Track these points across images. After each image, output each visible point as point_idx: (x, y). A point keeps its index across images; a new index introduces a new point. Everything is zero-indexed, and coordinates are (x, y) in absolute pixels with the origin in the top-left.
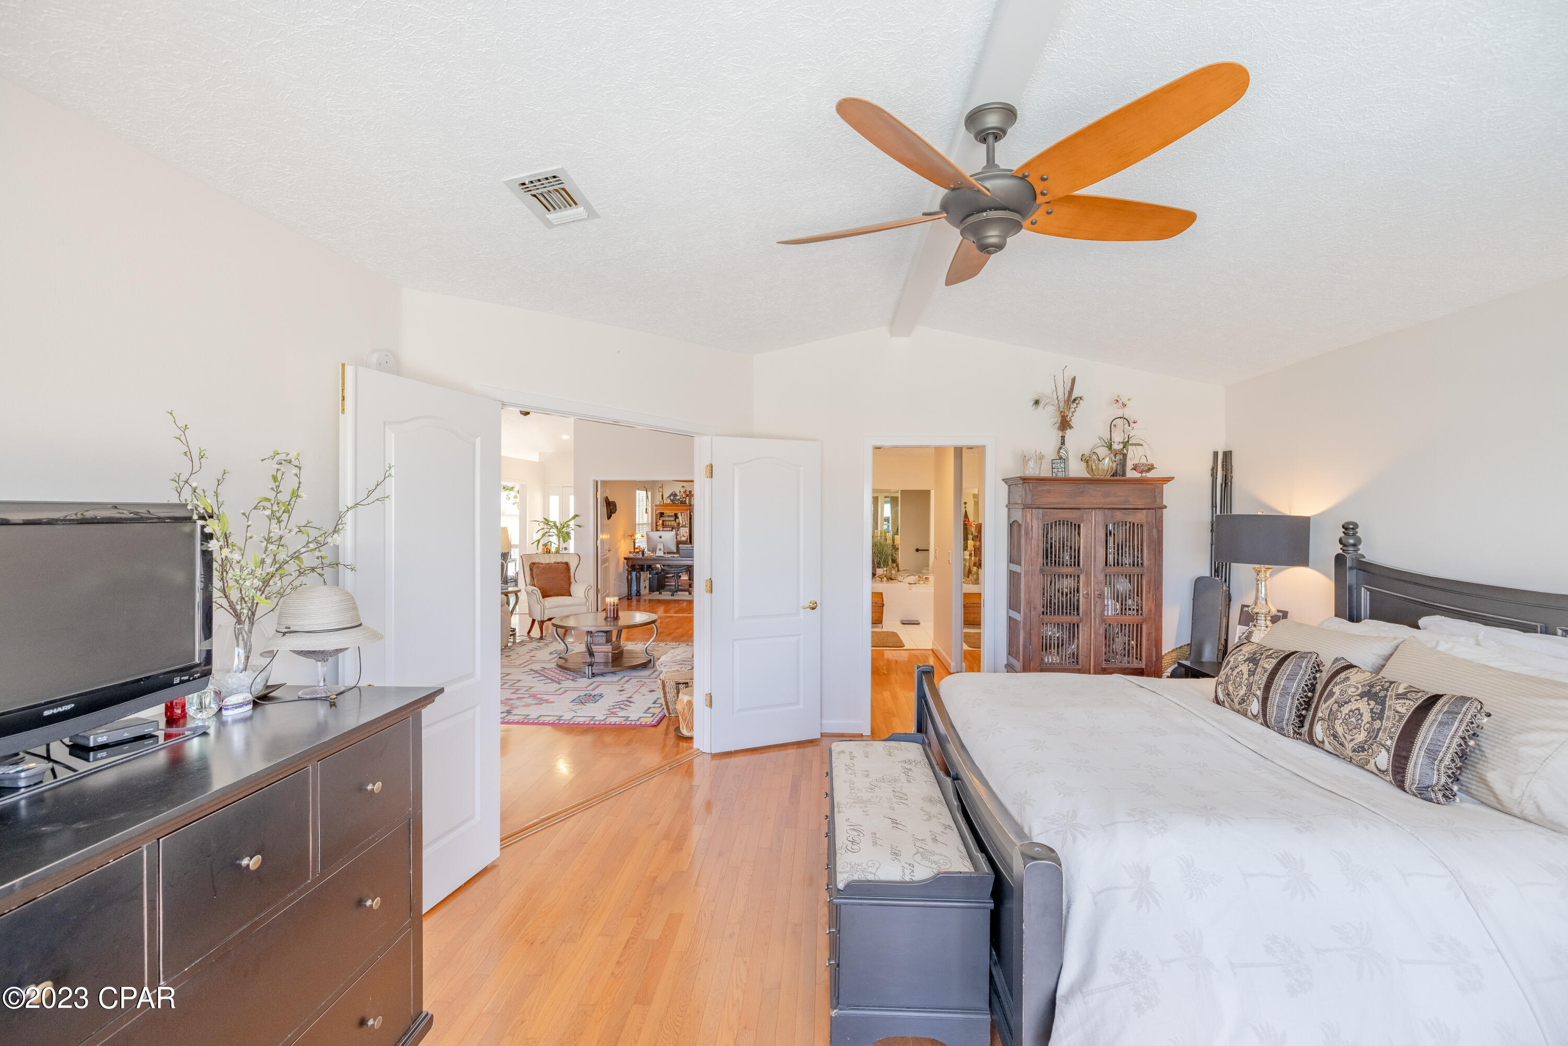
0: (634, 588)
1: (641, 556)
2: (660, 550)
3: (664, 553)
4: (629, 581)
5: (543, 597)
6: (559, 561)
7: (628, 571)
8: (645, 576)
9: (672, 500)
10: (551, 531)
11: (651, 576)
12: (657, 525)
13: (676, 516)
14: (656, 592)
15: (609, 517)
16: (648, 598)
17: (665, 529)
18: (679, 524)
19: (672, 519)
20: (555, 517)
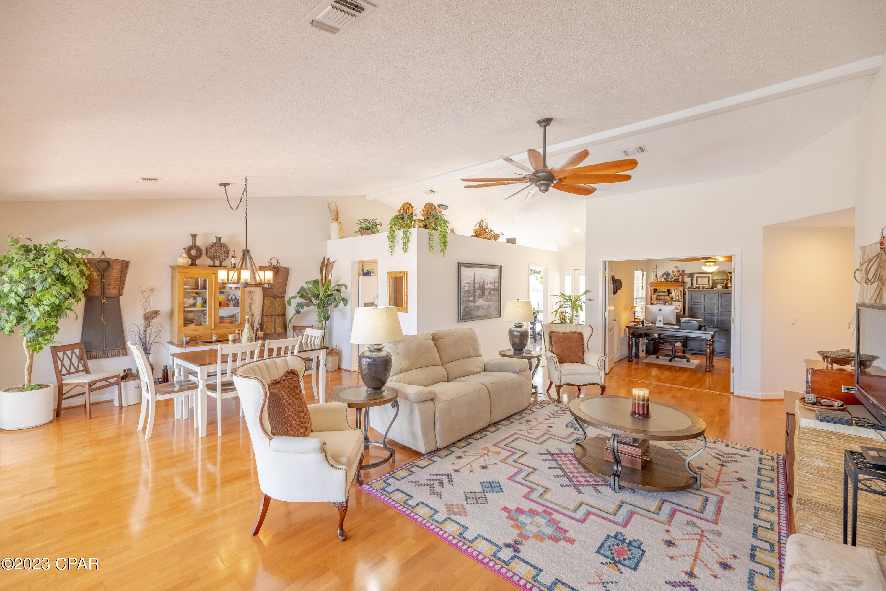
0: (634, 351)
1: (641, 326)
2: (660, 321)
3: (665, 324)
4: (630, 347)
5: (560, 363)
6: (574, 330)
7: (630, 338)
8: (643, 342)
9: (665, 279)
10: (566, 303)
11: (647, 341)
12: (651, 299)
13: (669, 293)
14: (652, 356)
15: (615, 292)
16: (646, 361)
17: (658, 302)
18: (672, 299)
19: (666, 294)
20: (568, 292)
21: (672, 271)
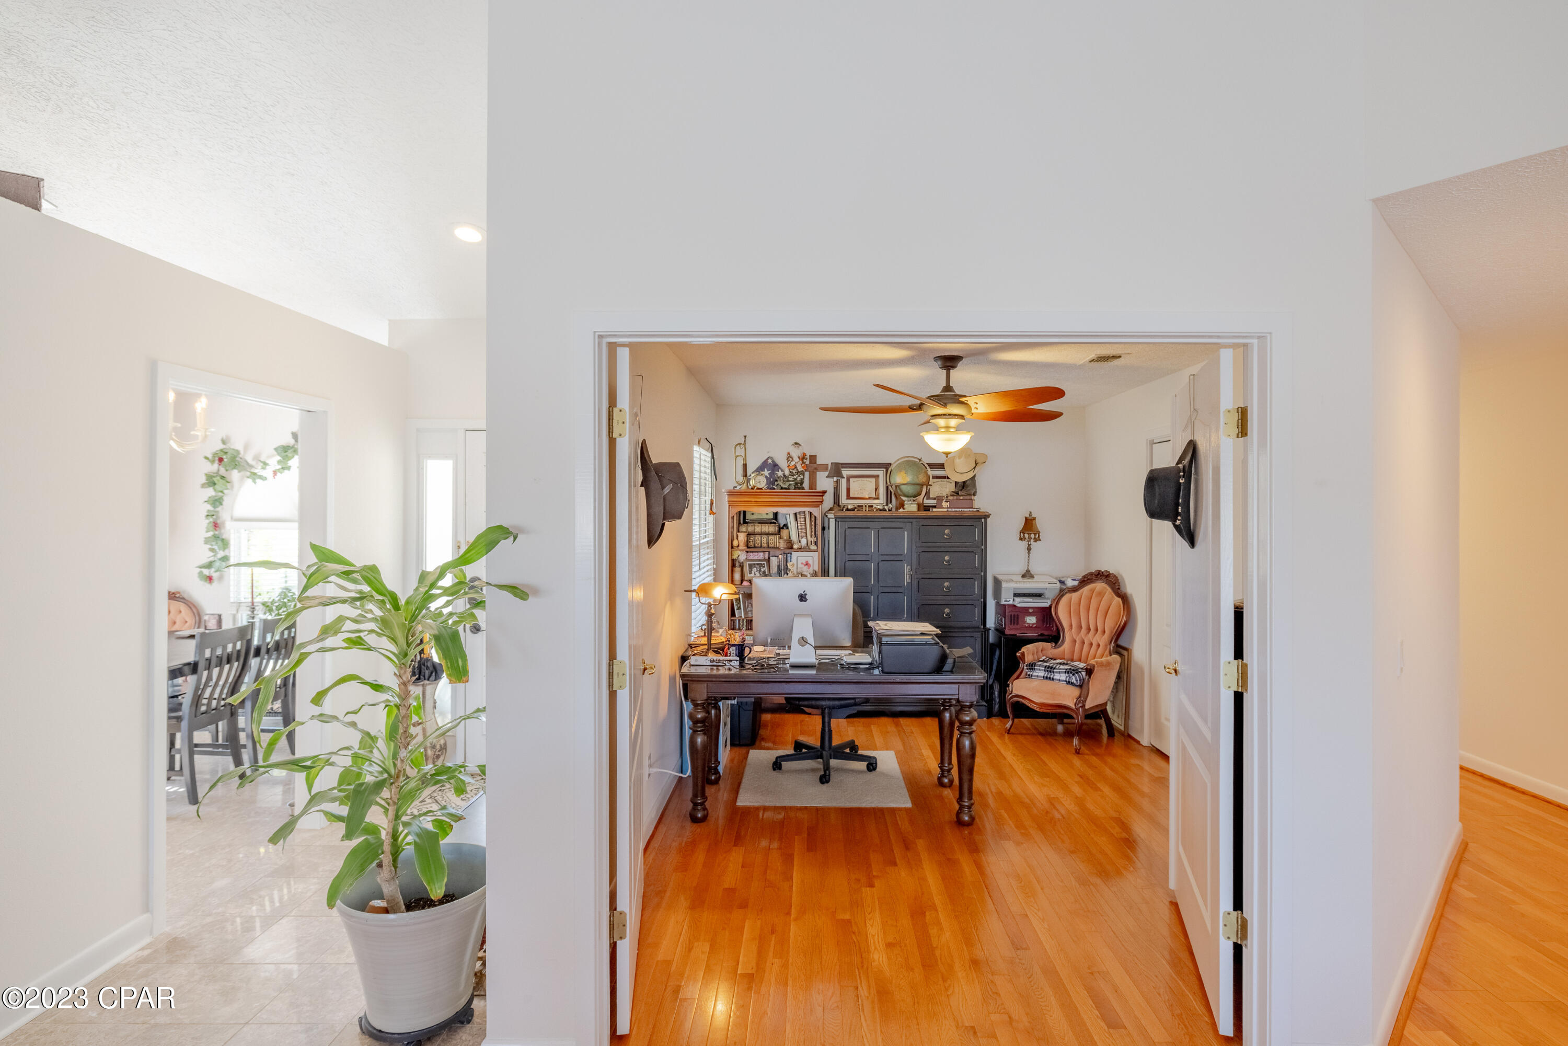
1: (737, 665)
9: (769, 480)
12: (732, 547)
13: (780, 524)
21: (786, 456)
